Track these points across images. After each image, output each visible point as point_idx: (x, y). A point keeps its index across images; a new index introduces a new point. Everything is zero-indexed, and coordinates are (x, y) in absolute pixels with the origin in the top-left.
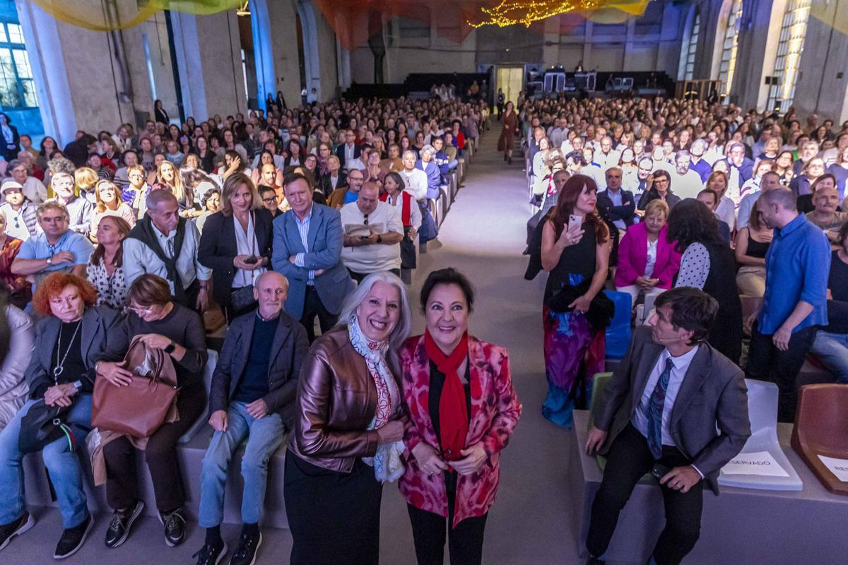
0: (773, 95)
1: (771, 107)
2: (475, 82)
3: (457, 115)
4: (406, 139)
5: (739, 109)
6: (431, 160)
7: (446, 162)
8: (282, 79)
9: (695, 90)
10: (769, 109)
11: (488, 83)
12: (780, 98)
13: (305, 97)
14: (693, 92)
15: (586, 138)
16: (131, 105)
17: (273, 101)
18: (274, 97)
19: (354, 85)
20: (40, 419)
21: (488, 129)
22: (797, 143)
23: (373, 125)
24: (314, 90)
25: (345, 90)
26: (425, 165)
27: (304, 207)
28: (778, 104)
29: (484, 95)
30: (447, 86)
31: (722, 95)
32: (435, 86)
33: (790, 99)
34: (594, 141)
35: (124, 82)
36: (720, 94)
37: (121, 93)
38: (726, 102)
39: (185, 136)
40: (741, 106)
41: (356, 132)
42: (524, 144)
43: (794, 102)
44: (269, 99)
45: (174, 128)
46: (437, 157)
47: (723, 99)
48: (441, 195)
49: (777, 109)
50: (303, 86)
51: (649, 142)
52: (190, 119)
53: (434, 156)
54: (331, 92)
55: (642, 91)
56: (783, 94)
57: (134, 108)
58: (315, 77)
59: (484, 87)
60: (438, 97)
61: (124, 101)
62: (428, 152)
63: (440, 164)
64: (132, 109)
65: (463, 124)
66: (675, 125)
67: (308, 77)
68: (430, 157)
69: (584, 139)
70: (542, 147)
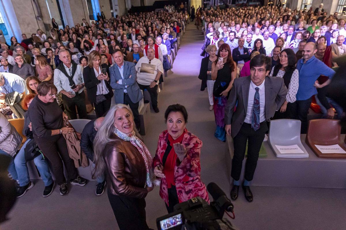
0: (304, 3)
1: (303, 8)
2: (182, 3)
3: (176, 18)
4: (156, 31)
5: (290, 10)
6: (167, 39)
7: (173, 39)
8: (103, 6)
9: (272, 2)
10: (302, 8)
11: (187, 3)
12: (306, 3)
13: (112, 13)
14: (271, 3)
15: (228, 26)
16: (42, 21)
17: (100, 16)
18: (100, 15)
19: (132, 7)
20: (31, 149)
21: (188, 23)
22: (312, 23)
23: (142, 24)
24: (116, 10)
25: (129, 10)
26: (164, 41)
27: (121, 62)
28: (306, 6)
29: (186, 9)
30: (171, 5)
31: (283, 3)
32: (166, 6)
33: (311, 4)
34: (231, 27)
35: (38, 11)
36: (282, 3)
37: (38, 16)
38: (285, 6)
39: (66, 34)
40: (291, 8)
41: (135, 28)
42: (204, 29)
43: (312, 5)
44: (98, 15)
45: (61, 30)
46: (169, 37)
47: (283, 5)
48: (172, 53)
49: (305, 8)
50: (112, 8)
51: (253, 26)
52: (67, 26)
53: (168, 37)
54: (123, 11)
55: (251, 3)
56: (307, 2)
57: (43, 22)
58: (116, 4)
59: (186, 5)
60: (167, 11)
61: (39, 20)
62: (166, 36)
63: (170, 40)
64: (43, 23)
65: (178, 22)
66: (264, 18)
67: (113, 5)
68: (166, 37)
69: (227, 26)
70: (211, 31)
